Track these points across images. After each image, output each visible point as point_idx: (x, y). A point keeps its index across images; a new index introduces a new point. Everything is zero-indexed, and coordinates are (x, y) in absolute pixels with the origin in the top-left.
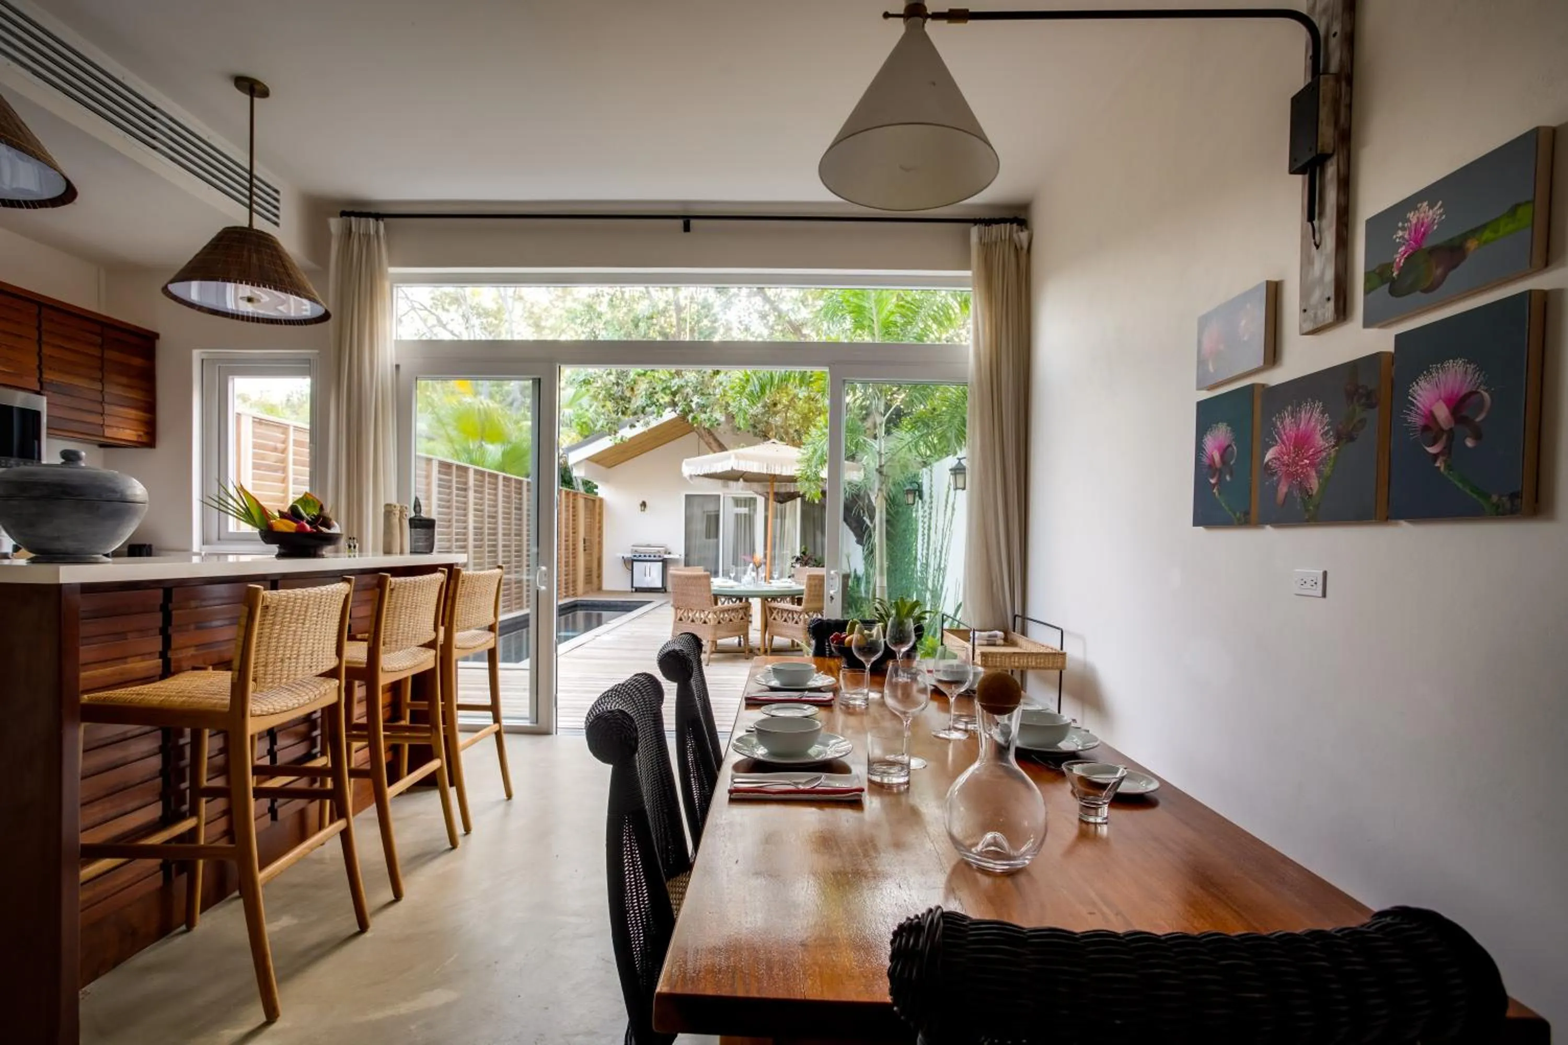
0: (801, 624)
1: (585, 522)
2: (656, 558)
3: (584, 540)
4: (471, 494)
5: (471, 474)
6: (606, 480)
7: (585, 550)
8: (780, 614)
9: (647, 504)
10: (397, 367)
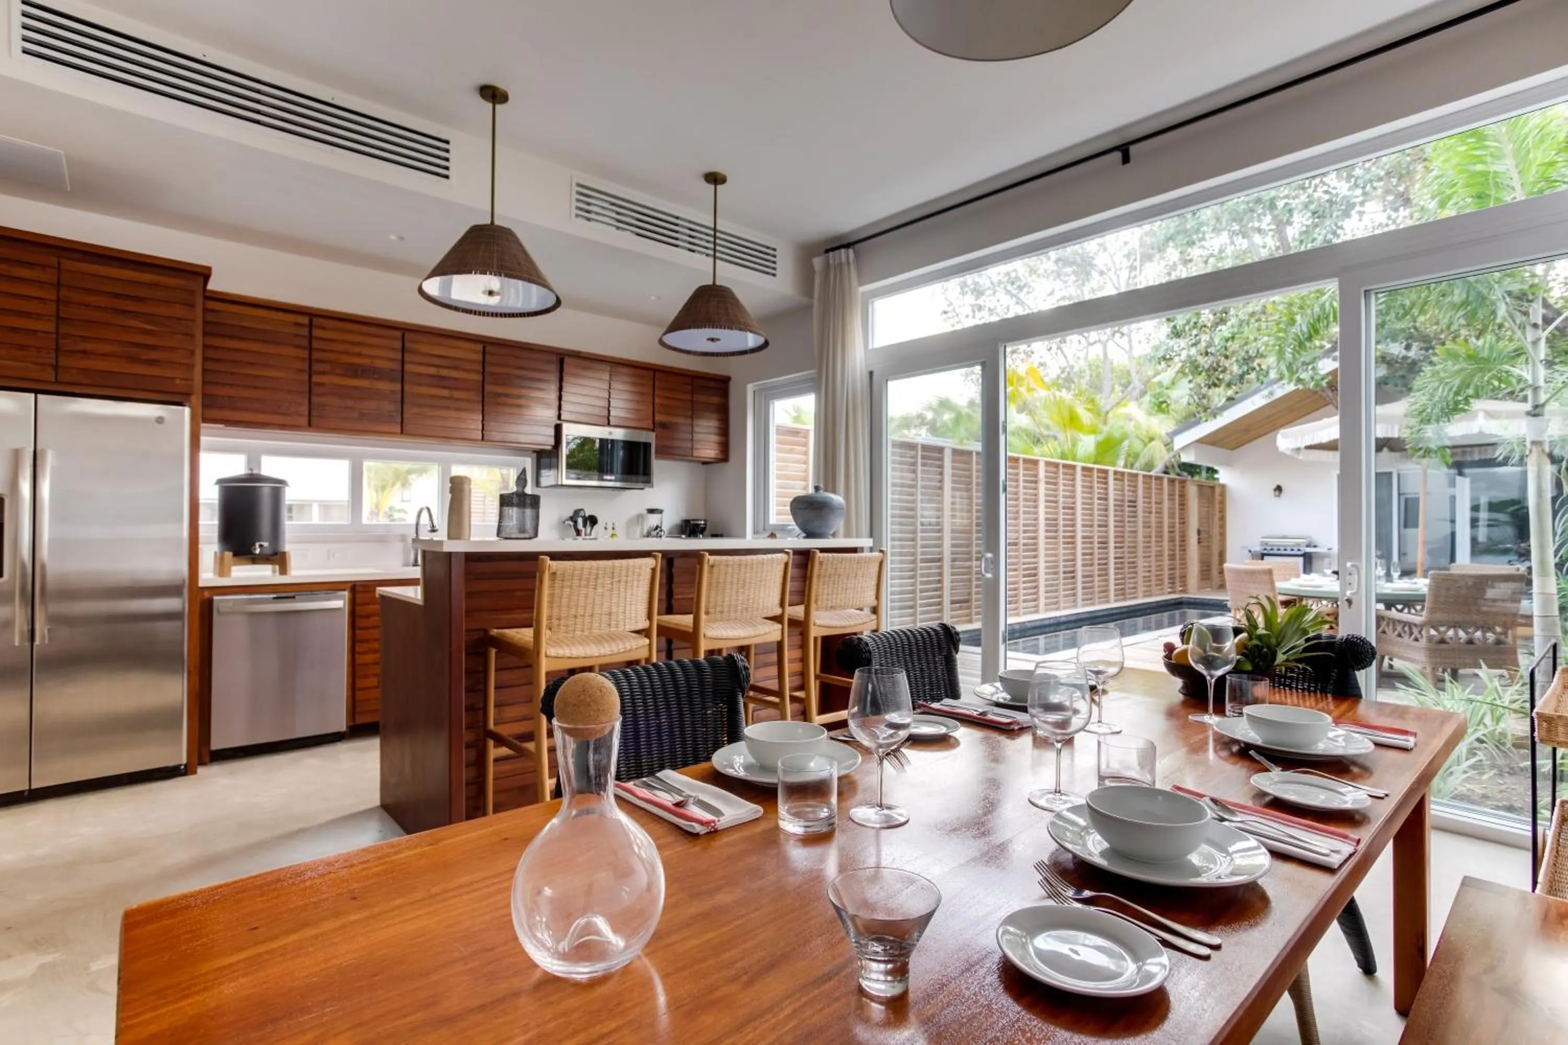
0: (1423, 642)
1: (1200, 512)
2: (1295, 552)
3: (1199, 532)
4: (1042, 486)
5: (1042, 467)
6: (1228, 464)
7: (1199, 542)
8: (1391, 627)
9: (1283, 488)
10: (871, 373)
